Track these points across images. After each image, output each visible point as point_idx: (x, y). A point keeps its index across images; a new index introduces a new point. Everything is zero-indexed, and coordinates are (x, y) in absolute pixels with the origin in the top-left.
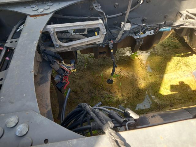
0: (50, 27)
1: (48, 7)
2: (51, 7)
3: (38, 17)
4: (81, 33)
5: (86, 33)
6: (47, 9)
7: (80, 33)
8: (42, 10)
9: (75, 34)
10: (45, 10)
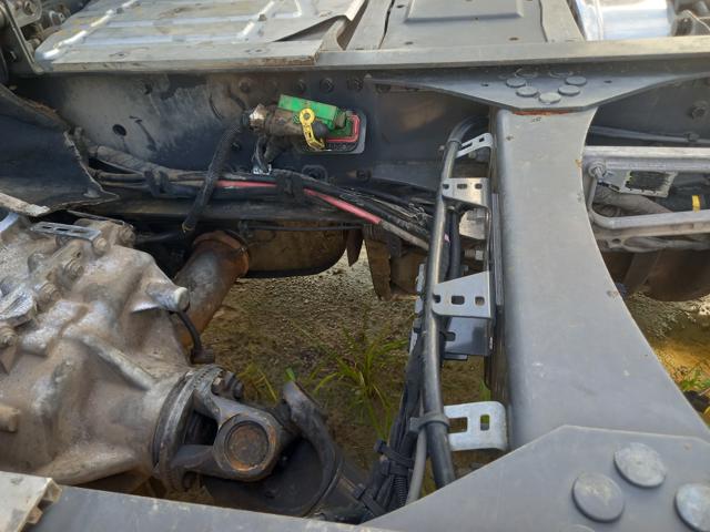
0: (594, 154)
1: (576, 89)
2: (582, 90)
3: (544, 118)
4: (647, 192)
5: (663, 192)
6: (572, 95)
7: (643, 189)
8: (553, 96)
9: (627, 190)
10: (564, 98)
